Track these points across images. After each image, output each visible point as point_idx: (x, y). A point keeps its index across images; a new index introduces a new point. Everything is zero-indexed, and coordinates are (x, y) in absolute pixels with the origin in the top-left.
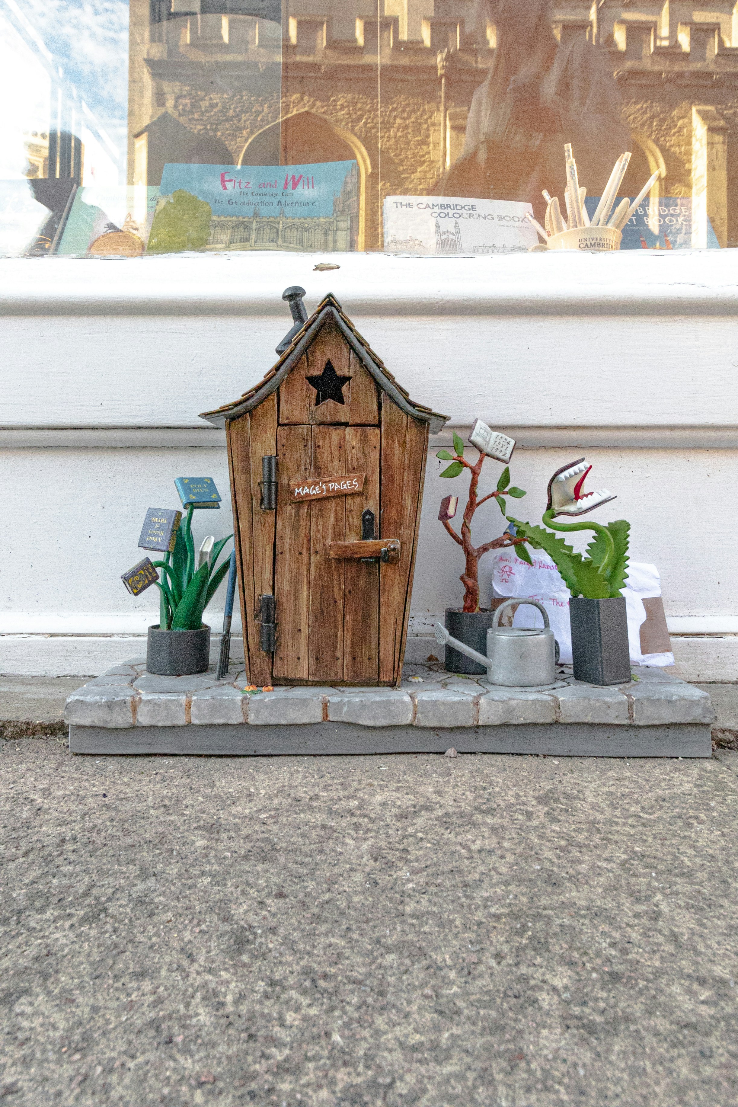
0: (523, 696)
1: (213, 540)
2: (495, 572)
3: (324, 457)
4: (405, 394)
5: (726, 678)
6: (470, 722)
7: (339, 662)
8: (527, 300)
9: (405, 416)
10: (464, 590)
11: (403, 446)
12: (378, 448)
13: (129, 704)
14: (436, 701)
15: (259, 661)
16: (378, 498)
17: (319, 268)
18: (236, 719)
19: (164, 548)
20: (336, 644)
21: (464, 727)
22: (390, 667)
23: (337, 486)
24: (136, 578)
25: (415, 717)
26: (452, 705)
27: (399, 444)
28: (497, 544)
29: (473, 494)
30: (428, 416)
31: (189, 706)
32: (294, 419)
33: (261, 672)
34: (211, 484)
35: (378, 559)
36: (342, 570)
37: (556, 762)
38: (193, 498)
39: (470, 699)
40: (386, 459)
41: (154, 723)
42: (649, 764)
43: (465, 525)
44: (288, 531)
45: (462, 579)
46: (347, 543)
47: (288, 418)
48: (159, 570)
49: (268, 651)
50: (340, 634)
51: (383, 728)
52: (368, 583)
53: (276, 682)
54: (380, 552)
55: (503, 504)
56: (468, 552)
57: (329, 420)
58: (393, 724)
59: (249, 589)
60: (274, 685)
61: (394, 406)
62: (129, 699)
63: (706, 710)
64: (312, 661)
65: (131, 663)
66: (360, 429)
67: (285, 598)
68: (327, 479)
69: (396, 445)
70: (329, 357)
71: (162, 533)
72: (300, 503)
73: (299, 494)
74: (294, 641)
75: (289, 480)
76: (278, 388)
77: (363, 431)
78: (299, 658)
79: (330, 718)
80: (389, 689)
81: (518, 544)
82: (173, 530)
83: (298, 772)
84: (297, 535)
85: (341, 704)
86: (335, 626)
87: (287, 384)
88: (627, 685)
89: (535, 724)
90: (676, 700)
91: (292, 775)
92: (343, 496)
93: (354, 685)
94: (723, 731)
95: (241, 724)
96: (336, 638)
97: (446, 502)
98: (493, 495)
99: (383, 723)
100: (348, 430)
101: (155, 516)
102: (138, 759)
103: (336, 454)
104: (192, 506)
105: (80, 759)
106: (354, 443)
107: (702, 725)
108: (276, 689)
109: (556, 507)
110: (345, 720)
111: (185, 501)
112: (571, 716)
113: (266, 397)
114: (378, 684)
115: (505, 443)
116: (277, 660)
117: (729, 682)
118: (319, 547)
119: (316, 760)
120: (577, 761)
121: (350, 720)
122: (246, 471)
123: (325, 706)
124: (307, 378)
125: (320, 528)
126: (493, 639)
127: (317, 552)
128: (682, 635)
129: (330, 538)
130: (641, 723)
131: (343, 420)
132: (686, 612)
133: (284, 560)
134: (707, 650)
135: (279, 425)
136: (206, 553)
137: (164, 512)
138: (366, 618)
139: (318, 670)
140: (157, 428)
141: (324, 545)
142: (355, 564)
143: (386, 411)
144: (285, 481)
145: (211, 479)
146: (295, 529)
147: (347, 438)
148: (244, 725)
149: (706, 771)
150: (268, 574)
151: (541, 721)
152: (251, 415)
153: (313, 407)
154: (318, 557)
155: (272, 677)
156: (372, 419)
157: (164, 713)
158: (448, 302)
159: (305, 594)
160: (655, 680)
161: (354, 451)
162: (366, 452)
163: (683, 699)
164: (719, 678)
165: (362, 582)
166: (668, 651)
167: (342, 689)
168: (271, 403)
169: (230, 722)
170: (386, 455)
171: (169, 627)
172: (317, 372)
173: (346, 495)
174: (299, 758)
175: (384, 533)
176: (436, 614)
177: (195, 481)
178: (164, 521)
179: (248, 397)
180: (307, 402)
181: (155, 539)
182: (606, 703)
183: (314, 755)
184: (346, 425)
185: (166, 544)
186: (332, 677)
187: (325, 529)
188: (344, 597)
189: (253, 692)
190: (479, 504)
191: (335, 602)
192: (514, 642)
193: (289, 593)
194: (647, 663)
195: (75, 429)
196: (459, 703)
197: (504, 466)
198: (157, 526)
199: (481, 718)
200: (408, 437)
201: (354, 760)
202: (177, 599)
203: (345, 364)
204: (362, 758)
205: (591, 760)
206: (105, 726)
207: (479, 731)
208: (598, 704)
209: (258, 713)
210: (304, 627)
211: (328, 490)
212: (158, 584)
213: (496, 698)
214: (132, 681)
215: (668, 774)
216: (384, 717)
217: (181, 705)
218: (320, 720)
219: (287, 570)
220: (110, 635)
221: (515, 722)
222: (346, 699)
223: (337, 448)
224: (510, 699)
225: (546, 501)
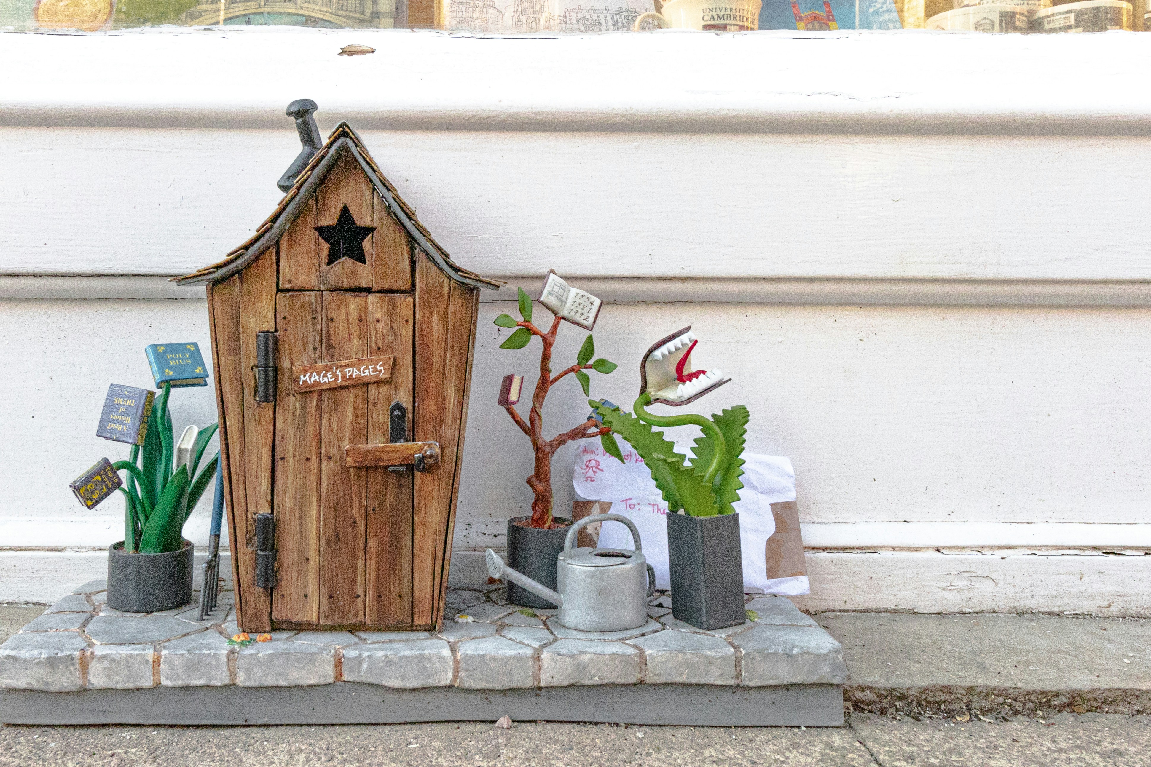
0: (599, 650)
1: (196, 430)
2: (577, 469)
3: (340, 331)
4: (446, 255)
5: (881, 606)
6: (529, 683)
7: (360, 600)
8: (617, 115)
9: (446, 280)
10: (532, 497)
11: (444, 319)
12: (411, 322)
13: (77, 661)
14: (484, 656)
15: (253, 599)
16: (410, 386)
17: (348, 52)
18: (220, 679)
19: (131, 441)
20: (355, 577)
21: (521, 689)
22: (427, 605)
23: (355, 372)
24: (91, 486)
25: (456, 676)
26: (505, 661)
27: (440, 319)
28: (579, 433)
29: (545, 369)
30: (475, 284)
31: (157, 662)
32: (298, 283)
33: (257, 614)
34: (195, 351)
35: (411, 468)
36: (362, 482)
37: (640, 735)
38: (170, 373)
39: (529, 652)
40: (422, 336)
41: (111, 684)
42: (761, 736)
43: (534, 410)
44: (291, 432)
45: (529, 482)
46: (370, 446)
47: (290, 282)
48: (123, 474)
49: (266, 588)
50: (360, 563)
51: (414, 690)
52: (399, 498)
53: (276, 627)
54: (413, 459)
55: (585, 381)
56: (537, 449)
57: (345, 285)
58: (427, 685)
59: (239, 505)
60: (273, 630)
61: (433, 267)
62: (77, 654)
63: (835, 666)
64: (324, 600)
65: (88, 590)
66: (386, 297)
67: (287, 518)
68: (343, 363)
69: (435, 318)
70: (345, 201)
71: (128, 420)
72: (307, 393)
73: (305, 382)
74: (299, 574)
75: (292, 364)
76: (277, 243)
77: (391, 300)
78: (306, 596)
79: (345, 677)
80: (426, 634)
81: (606, 433)
82: (143, 417)
83: (301, 751)
84: (303, 433)
85: (359, 660)
86: (355, 556)
87: (290, 236)
88: (739, 629)
89: (615, 685)
90: (798, 654)
91: (291, 755)
92: (364, 385)
93: (380, 630)
94: (863, 689)
95: (226, 686)
96: (356, 569)
97: (508, 381)
98: (572, 370)
99: (415, 683)
100: (371, 298)
101: (119, 396)
102: (91, 731)
103: (354, 329)
104: (168, 384)
105: (13, 731)
106: (379, 315)
107: (832, 685)
108: (276, 635)
109: (652, 392)
110: (364, 680)
111: (158, 378)
112: (660, 675)
113: (262, 253)
114: (412, 628)
115: (588, 304)
116: (277, 598)
117: (886, 611)
118: (333, 451)
119: (325, 732)
120: (668, 733)
121: (371, 680)
122: (236, 350)
123: (338, 663)
124: (316, 229)
125: (334, 426)
126: (564, 568)
127: (330, 458)
128: (824, 549)
129: (347, 440)
130: (751, 684)
131: (364, 285)
132: (832, 517)
133: (286, 467)
134: (856, 569)
135: (279, 290)
136: (186, 450)
137: (132, 393)
138: (395, 543)
139: (332, 611)
140: (122, 276)
141: (339, 448)
142: (380, 472)
143: (421, 274)
144: (286, 364)
145: (195, 345)
146: (301, 427)
147: (370, 308)
148: (231, 687)
149: (832, 748)
150: (265, 486)
151: (622, 681)
152: (241, 280)
153: (324, 268)
154: (331, 464)
155: (271, 620)
156: (403, 284)
157: (125, 672)
158: (510, 116)
159: (314, 512)
160: (777, 620)
161: (379, 325)
162: (394, 326)
163: (808, 653)
164: (872, 605)
165: (391, 497)
166: (801, 574)
167: (364, 635)
168: (269, 262)
169: (213, 683)
170: (422, 331)
171: (136, 548)
172: (329, 220)
173: (368, 384)
174: (303, 730)
175: (419, 435)
176: (501, 519)
177: (172, 348)
178: (131, 403)
179: (235, 256)
180: (315, 260)
181: (119, 427)
182: (706, 657)
183: (324, 725)
184: (369, 290)
185: (133, 435)
186: (351, 620)
187: (341, 428)
188: (366, 516)
189: (243, 644)
190: (552, 382)
191: (355, 522)
192: (591, 575)
193: (292, 511)
194: (773, 591)
195: (10, 275)
196: (516, 658)
197: (586, 333)
198: (122, 409)
199: (543, 676)
200: (452, 308)
201: (376, 732)
202: (148, 510)
203: (366, 209)
204: (387, 729)
205: (687, 730)
206: (46, 688)
207: (541, 693)
208: (696, 660)
209: (249, 673)
210: (312, 555)
211: (344, 377)
212: (123, 490)
213: (564, 651)
214: (85, 623)
215: (783, 753)
216: (417, 677)
217: (147, 662)
218: (332, 680)
219: (290, 481)
220: (61, 550)
221: (588, 682)
222: (366, 654)
223: (356, 321)
224: (582, 653)
225: (639, 385)
